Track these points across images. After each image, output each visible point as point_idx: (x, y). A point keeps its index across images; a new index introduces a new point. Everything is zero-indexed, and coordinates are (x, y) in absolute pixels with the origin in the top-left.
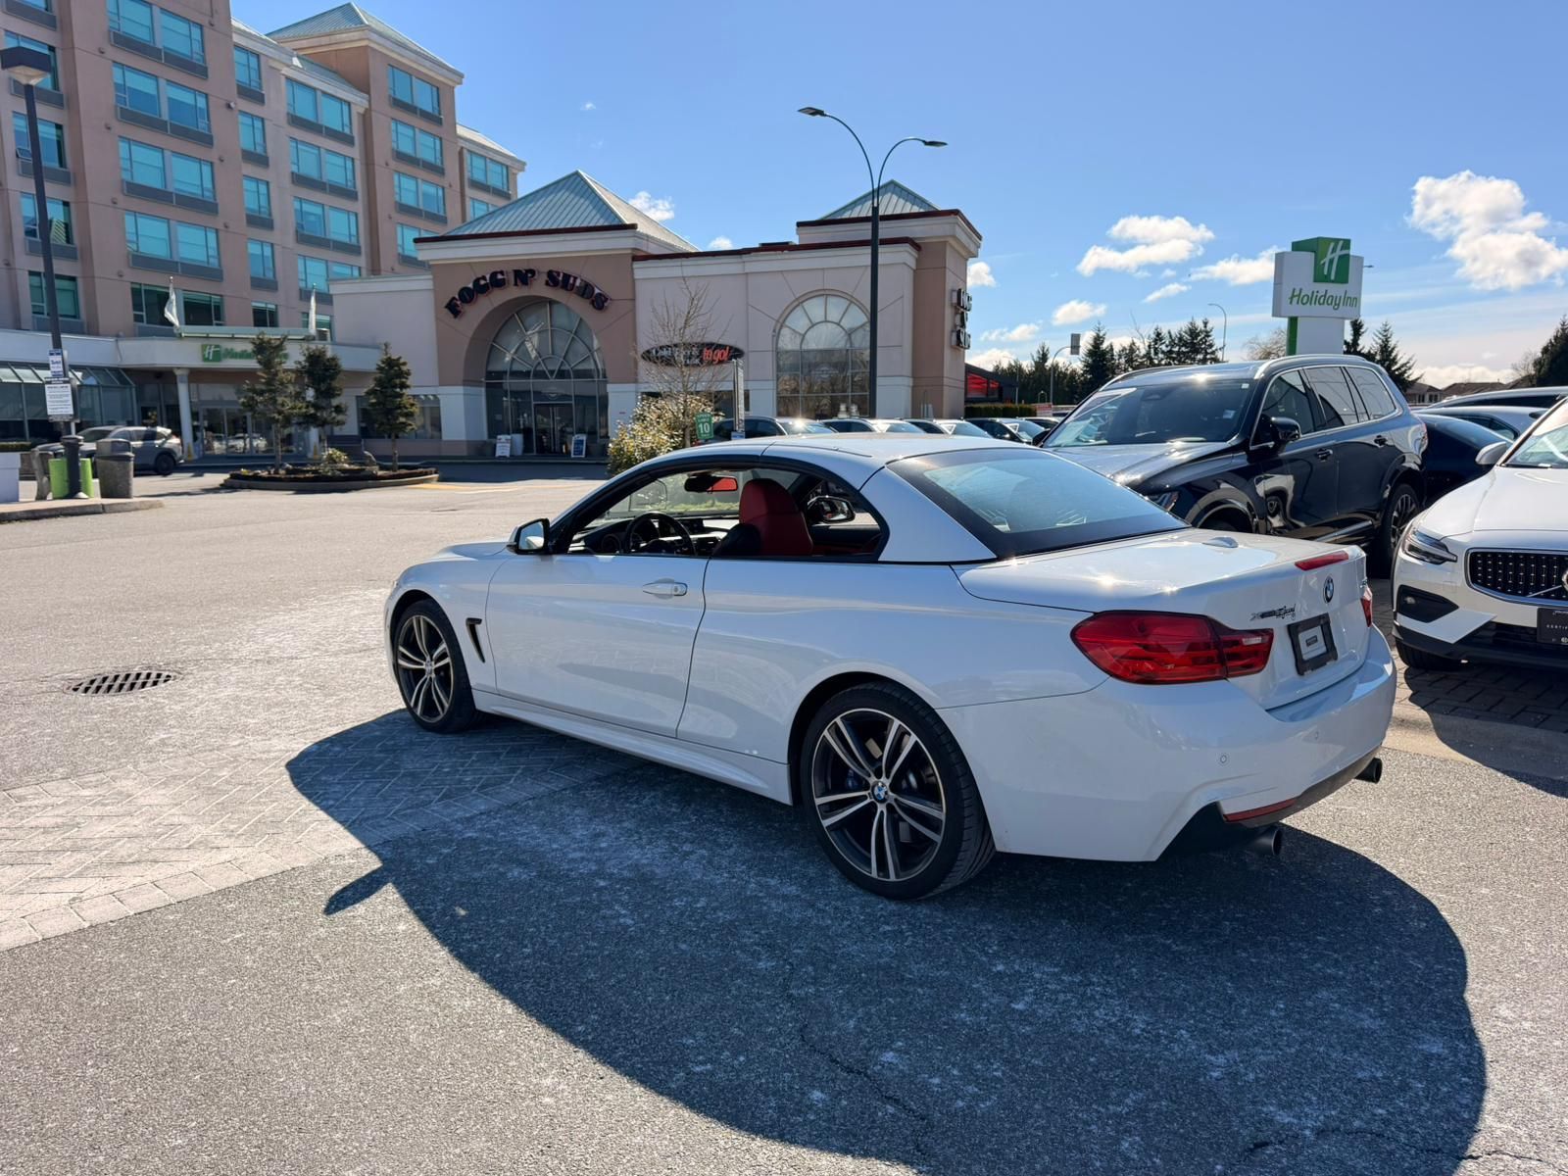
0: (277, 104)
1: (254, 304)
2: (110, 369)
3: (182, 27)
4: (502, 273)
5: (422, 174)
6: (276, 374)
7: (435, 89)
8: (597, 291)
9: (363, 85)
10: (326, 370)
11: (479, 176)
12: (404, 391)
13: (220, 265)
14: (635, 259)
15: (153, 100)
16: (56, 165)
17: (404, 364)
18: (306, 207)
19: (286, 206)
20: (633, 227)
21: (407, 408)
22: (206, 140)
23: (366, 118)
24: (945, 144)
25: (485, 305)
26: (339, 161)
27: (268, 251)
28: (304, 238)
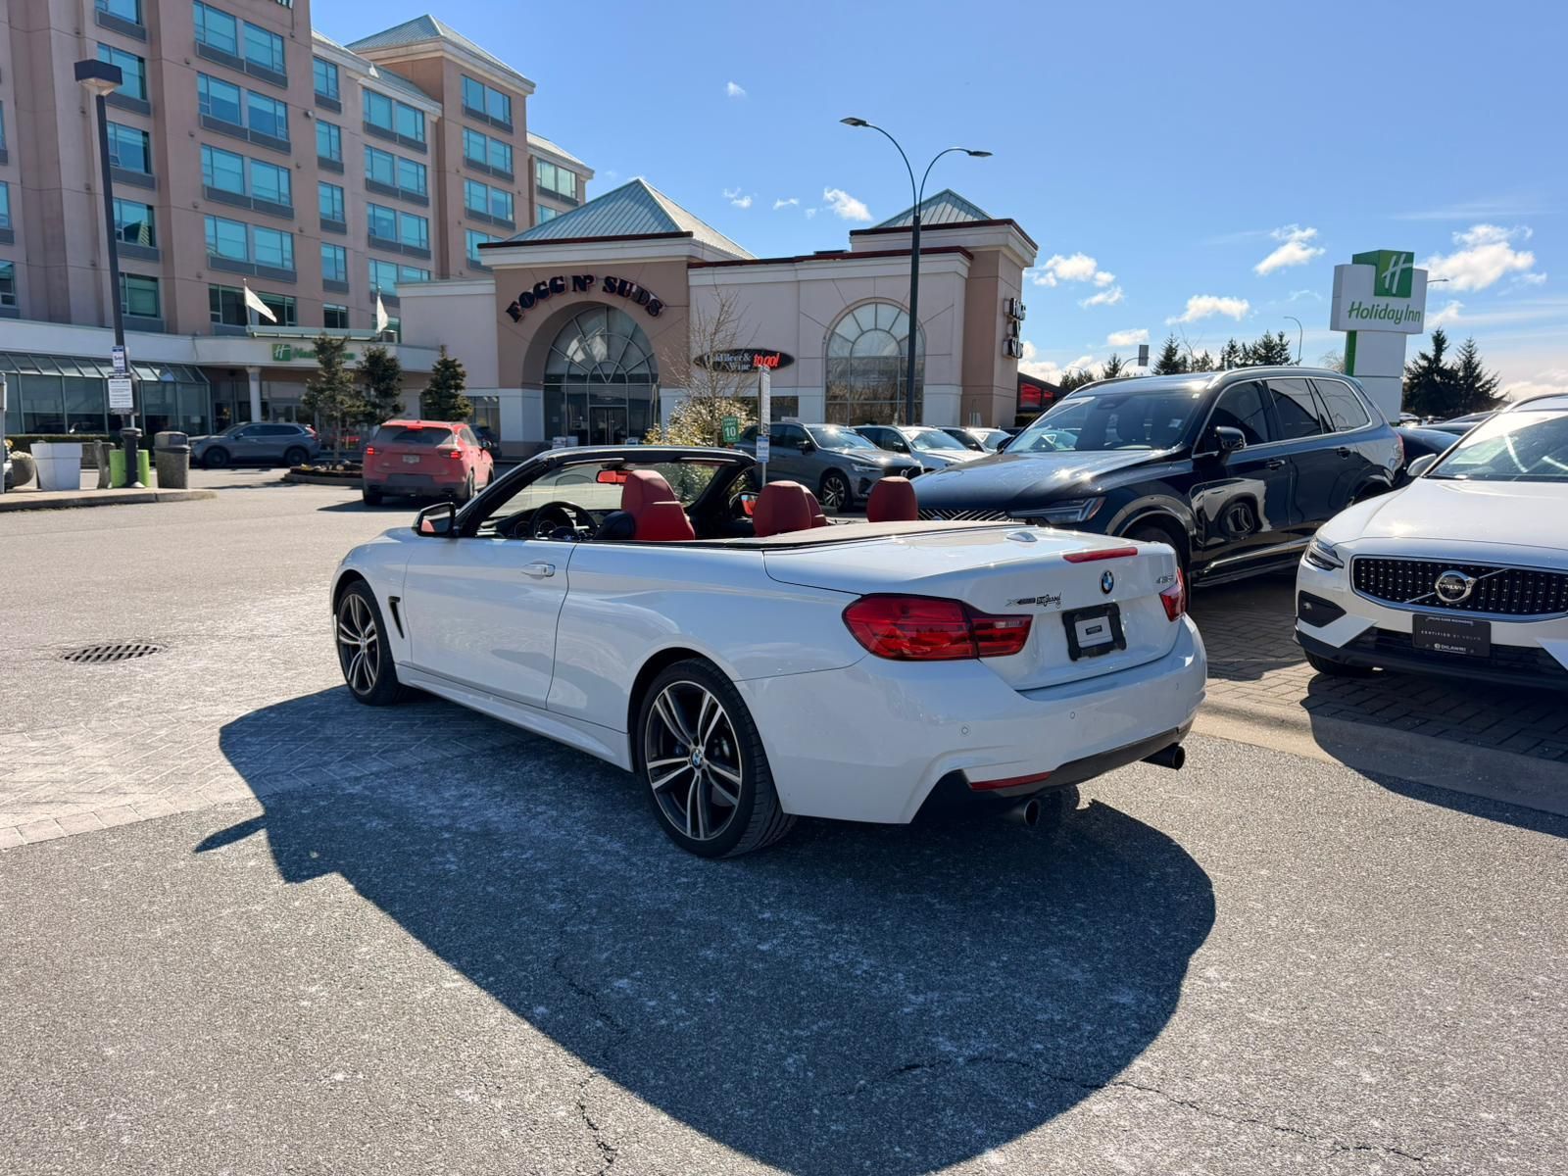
0: (353, 113)
1: (326, 306)
2: (186, 366)
3: (264, 39)
4: (561, 278)
5: (492, 181)
6: (336, 374)
7: (507, 99)
8: (652, 297)
9: (437, 96)
10: (386, 370)
11: (548, 184)
12: (459, 392)
13: (294, 268)
14: (691, 266)
15: (235, 109)
16: (142, 171)
17: (460, 366)
18: (379, 213)
19: (359, 210)
20: (689, 234)
21: (460, 409)
22: (284, 147)
23: (439, 127)
24: (989, 154)
25: (544, 311)
26: (413, 168)
27: (340, 255)
28: (376, 242)
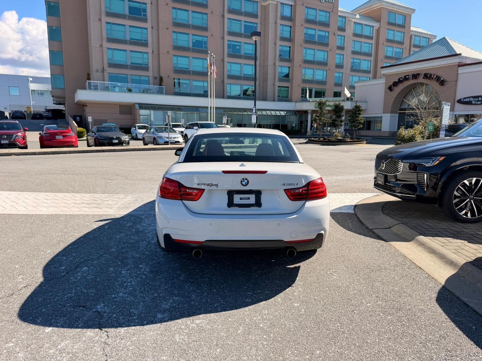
0: (350, 30)
1: (334, 91)
3: (324, 14)
4: (408, 76)
5: (395, 45)
6: (322, 111)
7: (404, 17)
8: (442, 79)
9: (378, 20)
10: (340, 110)
11: (417, 43)
12: (360, 115)
13: (326, 80)
14: (460, 66)
15: (314, 36)
16: (288, 57)
17: (361, 107)
18: (355, 61)
19: (348, 60)
20: (460, 54)
21: (359, 121)
22: (327, 45)
23: (378, 31)
25: (401, 87)
26: (368, 45)
27: (341, 75)
28: (353, 70)
